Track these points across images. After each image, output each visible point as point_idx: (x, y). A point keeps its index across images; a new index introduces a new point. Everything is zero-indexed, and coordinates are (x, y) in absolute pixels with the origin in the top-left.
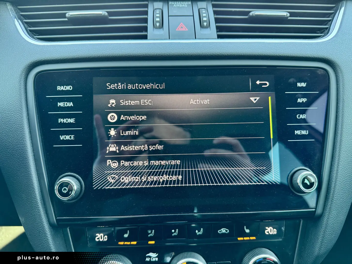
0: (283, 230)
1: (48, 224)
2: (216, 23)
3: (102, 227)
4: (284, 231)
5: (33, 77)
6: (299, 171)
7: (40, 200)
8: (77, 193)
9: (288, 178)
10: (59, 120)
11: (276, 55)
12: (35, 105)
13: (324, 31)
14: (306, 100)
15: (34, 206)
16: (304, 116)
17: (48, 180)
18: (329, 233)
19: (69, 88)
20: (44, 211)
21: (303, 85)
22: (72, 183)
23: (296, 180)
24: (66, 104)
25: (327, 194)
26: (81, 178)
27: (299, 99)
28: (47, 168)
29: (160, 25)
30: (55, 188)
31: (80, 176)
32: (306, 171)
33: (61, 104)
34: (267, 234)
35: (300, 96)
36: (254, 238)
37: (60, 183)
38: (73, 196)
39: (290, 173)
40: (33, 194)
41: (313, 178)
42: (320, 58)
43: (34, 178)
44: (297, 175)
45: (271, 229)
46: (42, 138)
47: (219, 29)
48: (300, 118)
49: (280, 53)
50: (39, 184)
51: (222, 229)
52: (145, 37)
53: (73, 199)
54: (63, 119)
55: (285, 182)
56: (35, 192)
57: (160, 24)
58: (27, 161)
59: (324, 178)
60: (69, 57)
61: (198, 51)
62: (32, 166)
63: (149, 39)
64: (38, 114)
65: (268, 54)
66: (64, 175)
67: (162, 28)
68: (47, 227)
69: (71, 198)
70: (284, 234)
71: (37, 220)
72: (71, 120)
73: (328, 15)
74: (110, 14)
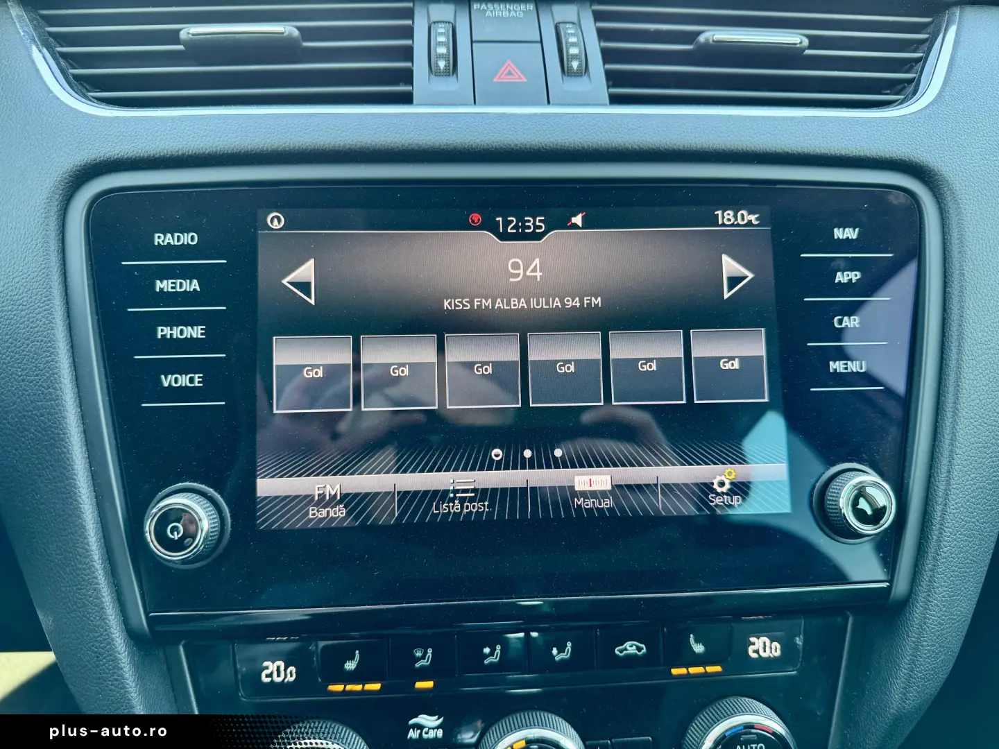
0: (799, 645)
1: (125, 633)
2: (605, 62)
3: (280, 641)
4: (801, 648)
5: (84, 207)
6: (843, 475)
7: (100, 561)
8: (212, 540)
9: (811, 495)
10: (160, 331)
11: (774, 149)
12: (89, 285)
13: (904, 88)
14: (858, 277)
15: (82, 578)
16: (855, 320)
17: (124, 502)
18: (929, 651)
19: (187, 239)
20: (111, 593)
21: (849, 235)
22: (197, 511)
23: (836, 501)
24: (181, 283)
25: (921, 538)
26: (222, 496)
27: (839, 274)
28: (121, 469)
29: (449, 66)
30: (147, 528)
31: (219, 493)
32: (862, 473)
33: (164, 285)
34: (754, 656)
35: (842, 264)
36: (718, 669)
37: (159, 511)
38: (198, 550)
39: (817, 481)
40: (82, 543)
41: (883, 496)
42: (896, 160)
43: (83, 497)
45: (765, 643)
46: (107, 382)
47: (613, 79)
48: (843, 326)
49: (785, 145)
50: (100, 516)
51: (628, 644)
52: (407, 99)
53: (197, 558)
54: (169, 328)
56: (86, 538)
57: (449, 63)
58: (65, 447)
59: (911, 494)
60: (189, 152)
61: (557, 139)
62: (80, 463)
63: (417, 105)
64: (97, 314)
65: (753, 148)
66: (174, 489)
67: (455, 75)
68: (119, 642)
69: (193, 554)
70: (801, 655)
71: (92, 621)
72: (193, 329)
73: (913, 47)
74: (306, 33)
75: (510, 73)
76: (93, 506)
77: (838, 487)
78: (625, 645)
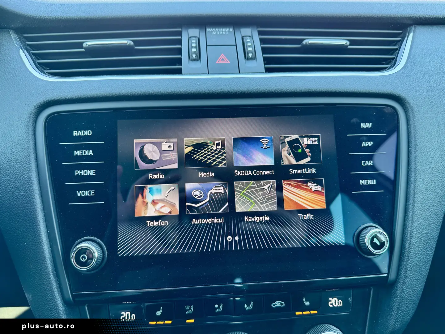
0: (350, 301)
1: (62, 302)
2: (263, 54)
3: (128, 303)
4: (351, 302)
5: (44, 120)
6: (367, 229)
7: (52, 271)
8: (99, 261)
9: (354, 238)
10: (76, 172)
11: (335, 90)
12: (46, 153)
13: (390, 62)
14: (372, 144)
15: (44, 278)
16: (371, 162)
17: (61, 246)
18: (405, 303)
19: (87, 133)
20: (57, 285)
21: (367, 126)
22: (92, 248)
23: (363, 240)
24: (85, 152)
25: (401, 255)
26: (103, 243)
27: (363, 143)
28: (60, 231)
29: (197, 57)
30: (72, 256)
31: (102, 241)
32: (376, 228)
33: (78, 153)
34: (331, 306)
35: (365, 138)
36: (316, 312)
37: (77, 249)
38: (94, 266)
39: (356, 231)
40: (44, 263)
41: (384, 237)
42: (387, 94)
43: (44, 244)
44: (365, 233)
45: (335, 301)
46: (54, 195)
47: (267, 61)
48: (366, 165)
49: (340, 89)
50: (51, 252)
52: (179, 72)
53: (93, 269)
54: (80, 171)
55: (351, 243)
56: (46, 261)
57: (197, 55)
58: (37, 223)
59: (396, 236)
60: (88, 96)
61: (243, 88)
62: (43, 229)
63: (184, 74)
64: (50, 165)
65: (326, 90)
66: (83, 240)
67: (199, 61)
68: (60, 305)
69: (91, 268)
70: (351, 306)
71: (49, 297)
72: (90, 171)
73: (394, 43)
74: (136, 43)
75: (223, 59)
76: (49, 247)
77: (364, 234)
78: (276, 302)
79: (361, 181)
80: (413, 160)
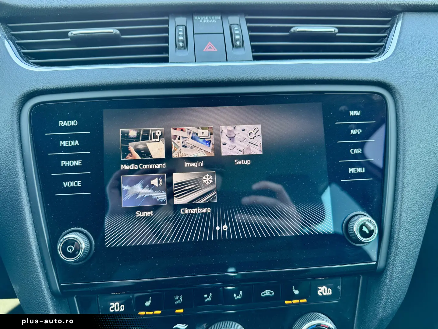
0: (339, 289)
1: (50, 293)
2: (251, 42)
3: (117, 294)
4: (340, 291)
5: (28, 111)
6: (356, 217)
7: (39, 262)
8: (86, 252)
9: (342, 226)
10: (62, 163)
11: (323, 78)
12: (31, 144)
13: (379, 49)
14: (360, 132)
15: (31, 270)
16: (359, 150)
17: (48, 238)
18: (394, 291)
19: (73, 123)
20: (44, 276)
21: (356, 114)
22: (80, 240)
23: (352, 228)
24: (71, 142)
25: (389, 243)
26: (90, 233)
27: (352, 131)
28: (47, 223)
30: (58, 248)
31: (89, 232)
32: (365, 216)
33: (64, 143)
34: (320, 294)
35: (353, 126)
36: (305, 301)
37: (64, 240)
38: (81, 257)
39: (344, 220)
40: (31, 255)
41: (373, 225)
42: (375, 81)
43: (31, 235)
44: (353, 222)
45: (325, 289)
46: (40, 186)
47: (255, 49)
48: (354, 153)
49: (328, 76)
50: (38, 243)
51: (266, 291)
52: (166, 60)
53: (81, 260)
54: (66, 161)
55: (340, 231)
56: (32, 253)
57: (184, 44)
58: (22, 214)
59: (385, 224)
60: (73, 86)
61: (230, 76)
62: (29, 221)
63: (170, 63)
64: (35, 157)
65: (314, 78)
66: (69, 231)
67: (187, 49)
68: (48, 297)
69: (79, 258)
70: (340, 294)
71: (36, 288)
72: (76, 162)
73: (383, 31)
74: (123, 32)
75: (210, 48)
76: (35, 239)
78: (265, 292)
79: (349, 169)
80: (401, 148)
